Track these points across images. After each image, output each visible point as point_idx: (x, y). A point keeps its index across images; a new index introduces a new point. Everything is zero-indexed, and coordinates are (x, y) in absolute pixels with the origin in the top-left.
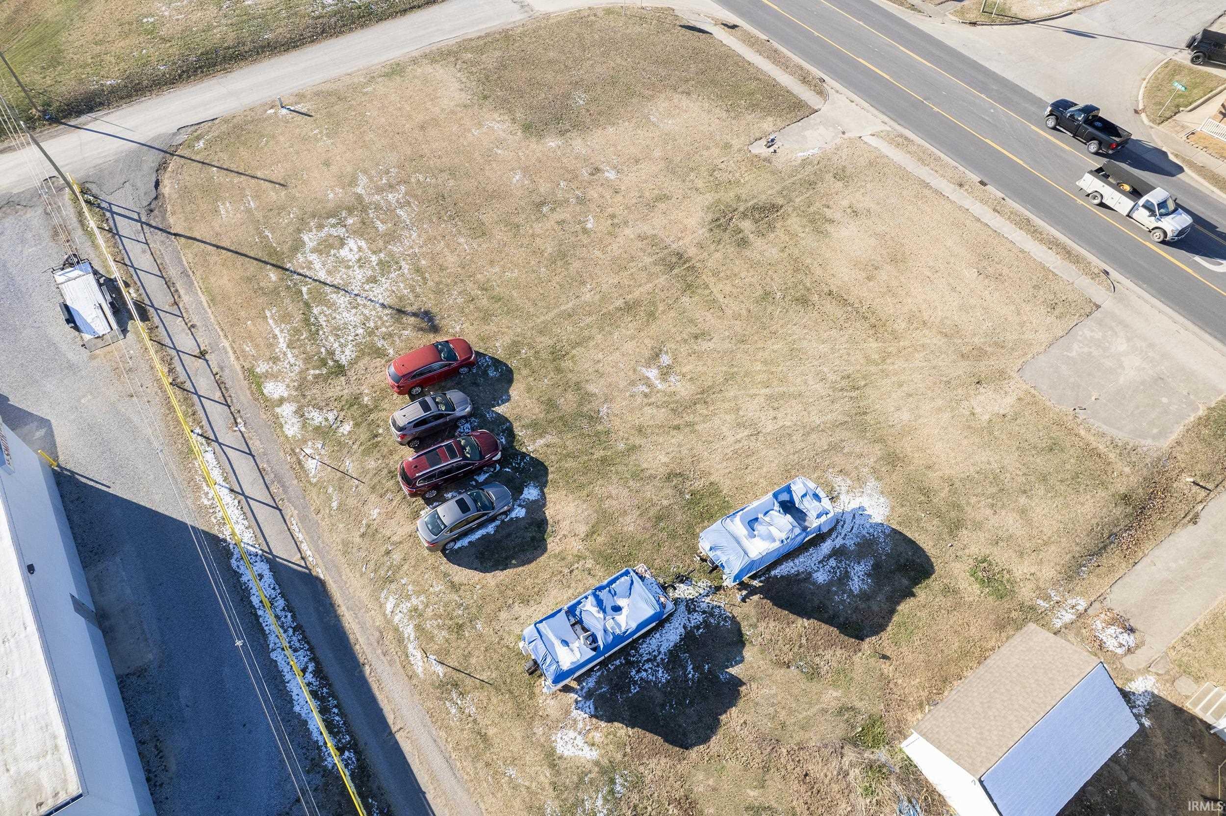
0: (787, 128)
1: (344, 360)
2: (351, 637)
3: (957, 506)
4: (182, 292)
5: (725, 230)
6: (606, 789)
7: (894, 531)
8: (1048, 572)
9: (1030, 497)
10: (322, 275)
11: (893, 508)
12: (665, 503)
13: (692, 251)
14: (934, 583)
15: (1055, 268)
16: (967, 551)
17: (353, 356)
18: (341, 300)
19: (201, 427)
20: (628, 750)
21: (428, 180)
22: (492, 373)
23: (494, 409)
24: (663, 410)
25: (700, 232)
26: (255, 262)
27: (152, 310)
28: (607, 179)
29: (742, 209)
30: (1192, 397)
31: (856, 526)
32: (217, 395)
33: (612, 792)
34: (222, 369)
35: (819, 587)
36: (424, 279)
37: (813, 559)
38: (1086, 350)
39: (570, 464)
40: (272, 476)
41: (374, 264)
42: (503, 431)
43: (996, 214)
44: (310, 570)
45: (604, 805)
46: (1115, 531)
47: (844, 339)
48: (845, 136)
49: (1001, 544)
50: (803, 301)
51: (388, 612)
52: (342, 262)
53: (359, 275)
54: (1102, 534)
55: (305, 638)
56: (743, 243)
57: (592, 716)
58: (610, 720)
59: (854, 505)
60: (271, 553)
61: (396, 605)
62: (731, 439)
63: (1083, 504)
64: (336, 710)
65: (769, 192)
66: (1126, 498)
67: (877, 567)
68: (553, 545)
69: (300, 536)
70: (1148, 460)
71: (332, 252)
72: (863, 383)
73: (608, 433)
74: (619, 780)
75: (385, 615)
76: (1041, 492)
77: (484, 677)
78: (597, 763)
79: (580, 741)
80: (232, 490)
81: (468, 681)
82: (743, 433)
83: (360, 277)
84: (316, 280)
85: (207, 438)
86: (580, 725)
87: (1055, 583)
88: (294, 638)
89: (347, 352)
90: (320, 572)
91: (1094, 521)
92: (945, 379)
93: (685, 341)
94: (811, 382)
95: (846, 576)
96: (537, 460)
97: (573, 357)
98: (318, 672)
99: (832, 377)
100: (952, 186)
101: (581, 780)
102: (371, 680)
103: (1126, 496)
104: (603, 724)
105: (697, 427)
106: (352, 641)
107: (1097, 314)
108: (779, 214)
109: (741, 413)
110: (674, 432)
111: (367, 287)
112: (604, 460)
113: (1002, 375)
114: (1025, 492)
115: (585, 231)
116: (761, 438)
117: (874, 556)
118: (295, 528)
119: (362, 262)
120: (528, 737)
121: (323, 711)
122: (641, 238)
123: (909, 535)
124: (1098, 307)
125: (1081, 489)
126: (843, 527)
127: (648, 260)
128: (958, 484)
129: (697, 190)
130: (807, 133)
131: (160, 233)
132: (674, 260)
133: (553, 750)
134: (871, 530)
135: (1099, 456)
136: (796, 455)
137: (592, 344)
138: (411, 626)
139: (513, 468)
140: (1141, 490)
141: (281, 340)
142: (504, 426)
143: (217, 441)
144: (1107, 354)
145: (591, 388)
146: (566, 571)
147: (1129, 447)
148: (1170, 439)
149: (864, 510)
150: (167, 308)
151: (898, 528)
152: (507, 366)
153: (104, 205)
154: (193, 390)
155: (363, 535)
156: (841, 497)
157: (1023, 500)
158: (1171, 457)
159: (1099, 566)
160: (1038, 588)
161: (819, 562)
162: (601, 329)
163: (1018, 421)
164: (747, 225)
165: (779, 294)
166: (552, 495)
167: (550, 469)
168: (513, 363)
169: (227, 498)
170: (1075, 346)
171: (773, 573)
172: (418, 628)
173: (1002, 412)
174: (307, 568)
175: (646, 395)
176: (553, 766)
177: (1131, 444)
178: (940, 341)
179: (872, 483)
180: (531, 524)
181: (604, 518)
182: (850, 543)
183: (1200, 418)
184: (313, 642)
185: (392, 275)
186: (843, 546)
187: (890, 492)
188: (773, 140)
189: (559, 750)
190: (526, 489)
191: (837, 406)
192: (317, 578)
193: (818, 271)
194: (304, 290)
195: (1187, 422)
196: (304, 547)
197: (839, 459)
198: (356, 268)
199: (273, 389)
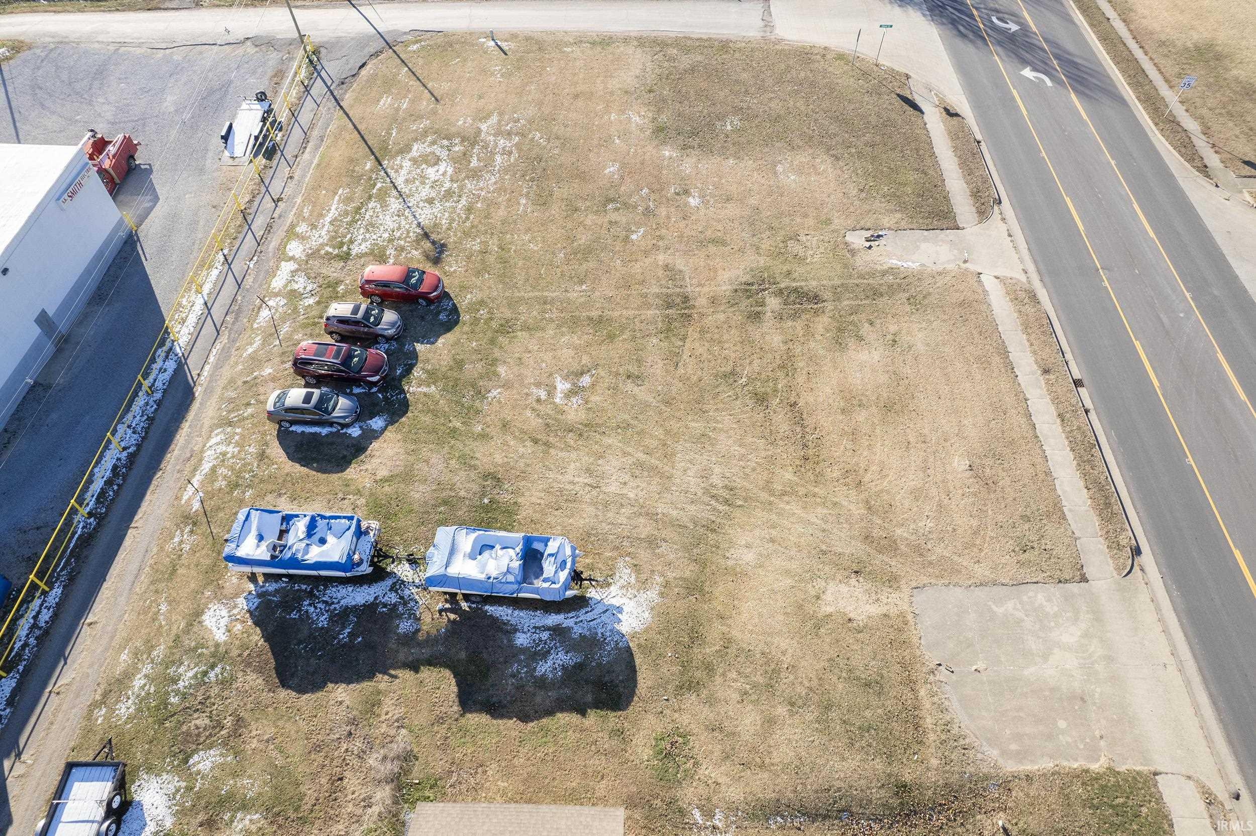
0: (908, 232)
1: (354, 253)
2: (173, 446)
3: (709, 669)
4: (308, 150)
5: (748, 297)
6: (204, 668)
7: (628, 649)
8: (735, 793)
9: (792, 714)
10: (400, 181)
11: (646, 630)
12: (462, 493)
13: (702, 302)
14: (613, 719)
15: (1070, 510)
16: (677, 715)
17: (364, 251)
18: (395, 204)
19: (230, 250)
20: (245, 654)
21: (541, 141)
22: (442, 317)
23: (415, 344)
24: (540, 421)
25: (724, 288)
26: (367, 150)
27: (279, 153)
28: (686, 204)
29: (782, 286)
30: (1102, 743)
31: (599, 620)
32: (259, 234)
33: (205, 673)
34: (280, 216)
35: (511, 645)
36: (467, 218)
37: (532, 621)
38: (1020, 614)
39: (427, 419)
40: (237, 308)
41: (443, 189)
42: (405, 365)
43: (1059, 421)
44: (195, 385)
45: (191, 678)
46: (854, 809)
47: (763, 454)
48: (964, 266)
49: (716, 734)
50: (761, 399)
51: (208, 445)
52: (423, 178)
53: (426, 192)
54: (835, 802)
55: (148, 428)
56: (756, 317)
57: (249, 611)
58: (256, 624)
59: (616, 602)
60: (186, 360)
61: (218, 444)
62: (569, 477)
63: (843, 759)
64: (115, 487)
65: (825, 282)
66: (902, 788)
67: (579, 667)
68: (352, 472)
69: (212, 359)
70: (971, 769)
71: (424, 166)
72: (740, 503)
73: (478, 412)
74: (218, 670)
75: (204, 446)
76: (809, 717)
77: (215, 531)
78: (217, 645)
79: (223, 622)
80: (206, 303)
81: (204, 527)
82: (583, 479)
83: (424, 194)
84: (392, 182)
85: (226, 260)
86: (235, 611)
87: (732, 809)
88: (142, 424)
89: (363, 247)
90: (198, 391)
91: (838, 784)
92: (824, 547)
93: (617, 374)
94: (690, 473)
95: (545, 655)
96: (407, 401)
97: (514, 337)
98: (132, 457)
99: (716, 480)
100: (1035, 367)
101: (195, 649)
102: (154, 482)
103: (905, 786)
104: (250, 623)
105: (552, 451)
106: (170, 449)
107: (1074, 588)
108: (816, 306)
109: (600, 462)
110: (529, 443)
111: (421, 204)
112: (454, 430)
113: (892, 581)
114: (792, 704)
115: (626, 239)
116: (594, 493)
117: (586, 656)
118: (214, 351)
119: (435, 184)
120: (198, 592)
121: (109, 483)
122: (666, 267)
123: (638, 661)
124: (1084, 579)
125: (857, 745)
126: (587, 613)
127: (655, 290)
128: (732, 651)
129: (758, 248)
130: (924, 246)
131: (333, 101)
132: (678, 300)
133: (203, 612)
134: (608, 634)
135: (917, 727)
136: (610, 526)
137: (539, 334)
138: (211, 464)
139: (386, 398)
140: (930, 792)
141: (330, 215)
142: (410, 361)
143: (230, 265)
144: (1041, 634)
145: (502, 370)
146: (340, 495)
147: (962, 742)
148: (1021, 768)
149: (620, 612)
150: (289, 157)
151: (634, 649)
152: (459, 316)
153: (319, 67)
154: (250, 223)
155: (245, 382)
156: (612, 588)
157: (781, 710)
158: (1006, 785)
159: (799, 829)
160: (709, 799)
161: (534, 627)
162: (559, 327)
163: (859, 636)
164: (773, 303)
165: (744, 380)
166: (390, 434)
167: (409, 414)
168: (465, 317)
169: (199, 307)
170: (1010, 605)
171: (487, 607)
172: (213, 470)
173: (852, 616)
174: (194, 383)
175: (538, 400)
176: (190, 625)
177: (967, 741)
178: (857, 510)
179: (653, 594)
180: (353, 446)
181: (407, 476)
182: (577, 630)
183: (1087, 771)
184: (151, 434)
185: (447, 204)
186: (569, 629)
187: (661, 613)
188: (879, 236)
189: (205, 617)
190: (377, 418)
191: (693, 508)
192: (193, 394)
193: (801, 379)
194: (379, 185)
195: (1065, 763)
196: (207, 368)
197: (644, 555)
198: (428, 186)
199: (295, 249)
